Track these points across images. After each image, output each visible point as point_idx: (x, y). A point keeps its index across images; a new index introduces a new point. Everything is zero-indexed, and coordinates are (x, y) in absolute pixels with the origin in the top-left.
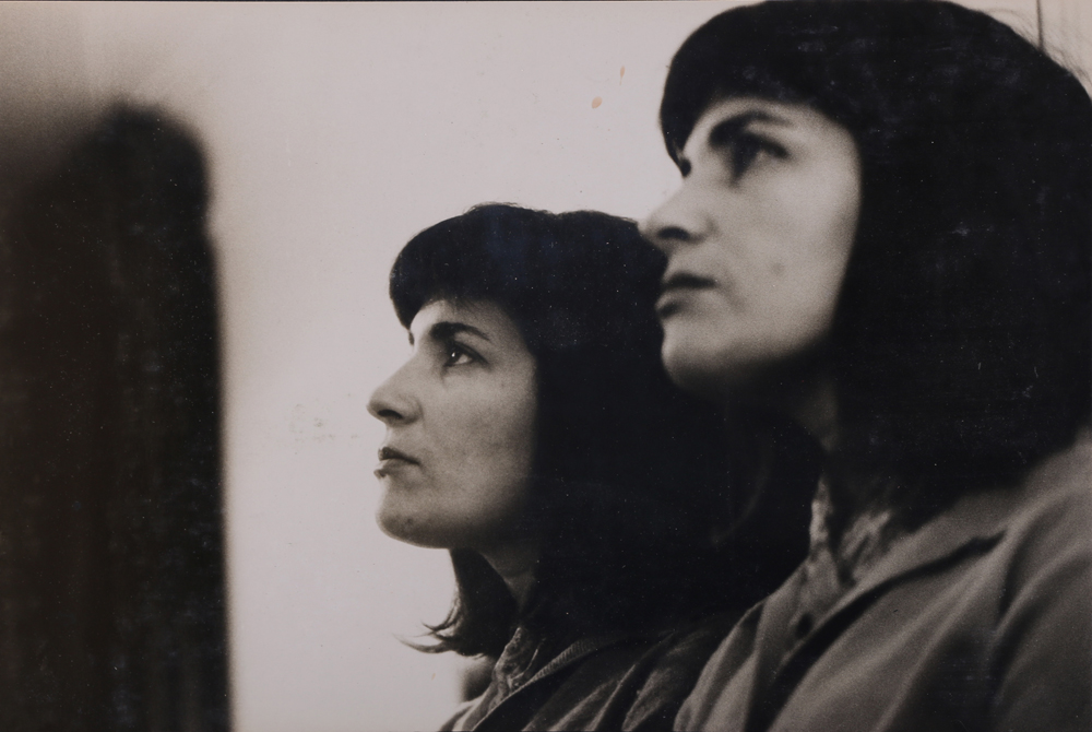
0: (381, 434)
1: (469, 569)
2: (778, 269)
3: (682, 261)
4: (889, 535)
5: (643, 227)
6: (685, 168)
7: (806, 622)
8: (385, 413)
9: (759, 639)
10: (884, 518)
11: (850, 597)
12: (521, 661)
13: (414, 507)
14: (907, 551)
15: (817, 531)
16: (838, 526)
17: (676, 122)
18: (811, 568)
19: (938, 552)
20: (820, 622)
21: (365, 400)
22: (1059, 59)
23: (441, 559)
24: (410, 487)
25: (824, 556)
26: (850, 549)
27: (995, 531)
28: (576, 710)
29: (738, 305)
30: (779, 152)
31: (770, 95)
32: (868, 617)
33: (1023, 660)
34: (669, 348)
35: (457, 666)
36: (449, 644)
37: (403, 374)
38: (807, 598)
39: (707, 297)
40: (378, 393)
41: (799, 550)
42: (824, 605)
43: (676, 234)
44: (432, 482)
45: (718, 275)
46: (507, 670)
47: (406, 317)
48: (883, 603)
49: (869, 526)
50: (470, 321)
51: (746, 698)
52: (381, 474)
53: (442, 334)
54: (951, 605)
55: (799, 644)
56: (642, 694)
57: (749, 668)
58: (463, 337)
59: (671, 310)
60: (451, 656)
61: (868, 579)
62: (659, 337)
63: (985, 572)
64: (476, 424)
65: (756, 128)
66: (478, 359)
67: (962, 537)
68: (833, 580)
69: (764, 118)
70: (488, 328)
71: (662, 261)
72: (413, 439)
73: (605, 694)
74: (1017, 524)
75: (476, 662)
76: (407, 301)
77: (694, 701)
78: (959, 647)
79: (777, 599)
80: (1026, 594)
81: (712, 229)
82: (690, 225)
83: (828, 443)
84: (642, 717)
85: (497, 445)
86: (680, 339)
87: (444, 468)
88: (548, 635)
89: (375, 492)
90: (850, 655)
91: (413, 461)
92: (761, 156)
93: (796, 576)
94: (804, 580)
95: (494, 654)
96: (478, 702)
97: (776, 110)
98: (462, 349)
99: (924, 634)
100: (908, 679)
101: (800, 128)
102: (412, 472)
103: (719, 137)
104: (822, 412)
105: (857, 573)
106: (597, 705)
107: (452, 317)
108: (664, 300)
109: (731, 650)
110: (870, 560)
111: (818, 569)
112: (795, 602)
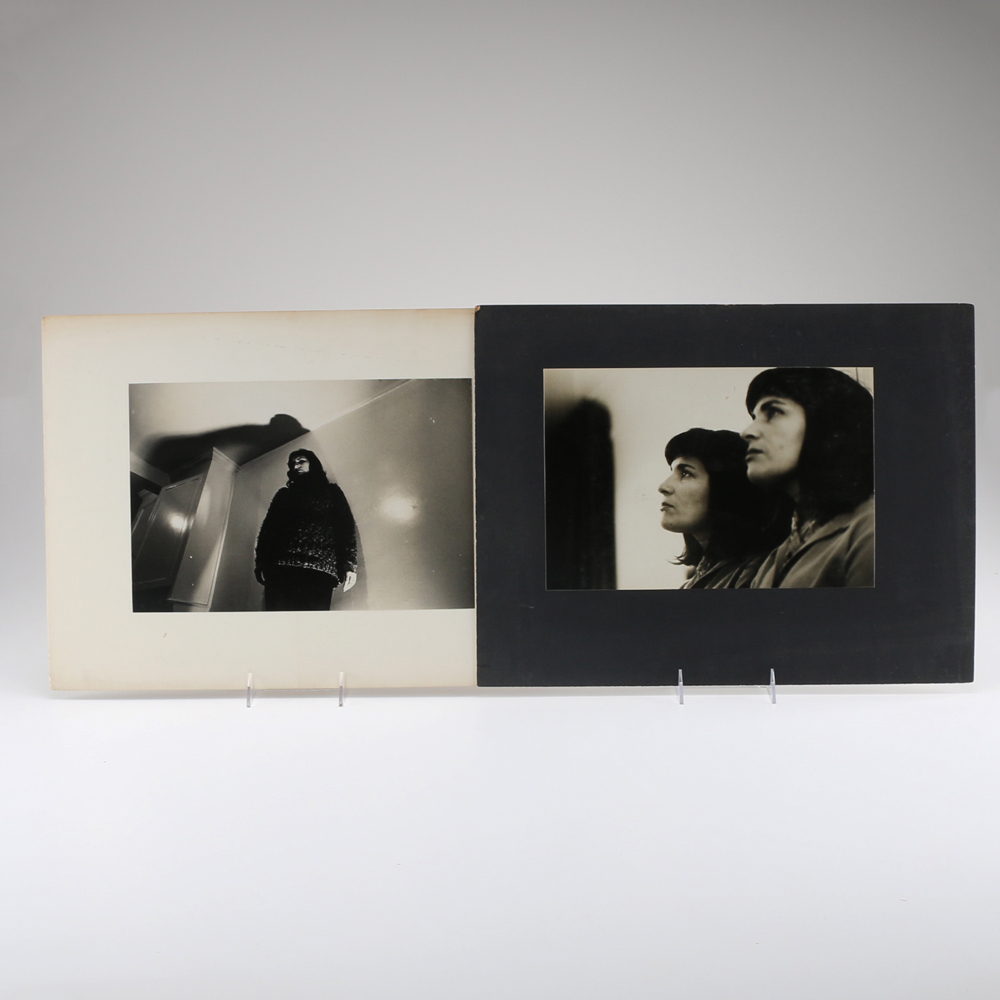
0: (662, 498)
1: (688, 539)
2: (782, 447)
3: (753, 445)
4: (815, 527)
5: (741, 435)
6: (754, 417)
7: (790, 554)
8: (663, 491)
9: (776, 559)
10: (813, 522)
11: (804, 546)
12: (704, 567)
13: (672, 520)
14: (820, 532)
15: (793, 526)
16: (800, 525)
17: (751, 403)
18: (792, 538)
19: (829, 532)
20: (794, 554)
21: (658, 488)
22: (863, 385)
23: (680, 536)
24: (671, 514)
25: (796, 534)
26: (803, 532)
27: (844, 526)
28: (721, 582)
29: (770, 458)
30: (782, 412)
31: (779, 396)
32: (809, 552)
33: (854, 564)
34: (749, 471)
35: (685, 569)
36: (682, 562)
37: (669, 479)
38: (790, 546)
39: (761, 456)
40: (663, 485)
41: (788, 532)
42: (796, 549)
43: (751, 437)
44: (678, 513)
45: (764, 449)
46: (700, 570)
47: (670, 463)
48: (813, 548)
49: (809, 525)
50: (689, 464)
51: (772, 577)
52: (662, 510)
53: (681, 468)
54: (833, 549)
55: (788, 561)
56: (741, 577)
57: (773, 569)
58: (687, 468)
59: (750, 460)
60: (683, 565)
61: (809, 541)
62: (746, 468)
63: (843, 538)
64: (691, 495)
65: (775, 405)
66: (692, 475)
67: (837, 528)
68: (798, 541)
69: (777, 402)
70: (695, 466)
71: (747, 445)
72: (672, 499)
73: (730, 577)
74: (852, 524)
75: (691, 567)
76: (670, 458)
77: (757, 579)
78: (836, 561)
79: (781, 547)
80: (855, 544)
81: (762, 435)
82: (755, 434)
83: (797, 500)
84: (741, 583)
85: (697, 502)
86: (752, 469)
87: (681, 509)
88: (712, 558)
89: (660, 516)
90: (803, 564)
91: (672, 506)
92: (776, 413)
93: (787, 540)
94: (790, 541)
95: (696, 565)
96: (691, 580)
97: (780, 400)
98: (687, 472)
99: (825, 558)
100: (820, 570)
101: (788, 405)
102: (672, 509)
103: (764, 408)
104: (795, 490)
105: (806, 539)
106: (727, 580)
107: (684, 462)
108: (748, 457)
109: (768, 563)
110: (809, 535)
111: (794, 538)
112: (787, 548)
